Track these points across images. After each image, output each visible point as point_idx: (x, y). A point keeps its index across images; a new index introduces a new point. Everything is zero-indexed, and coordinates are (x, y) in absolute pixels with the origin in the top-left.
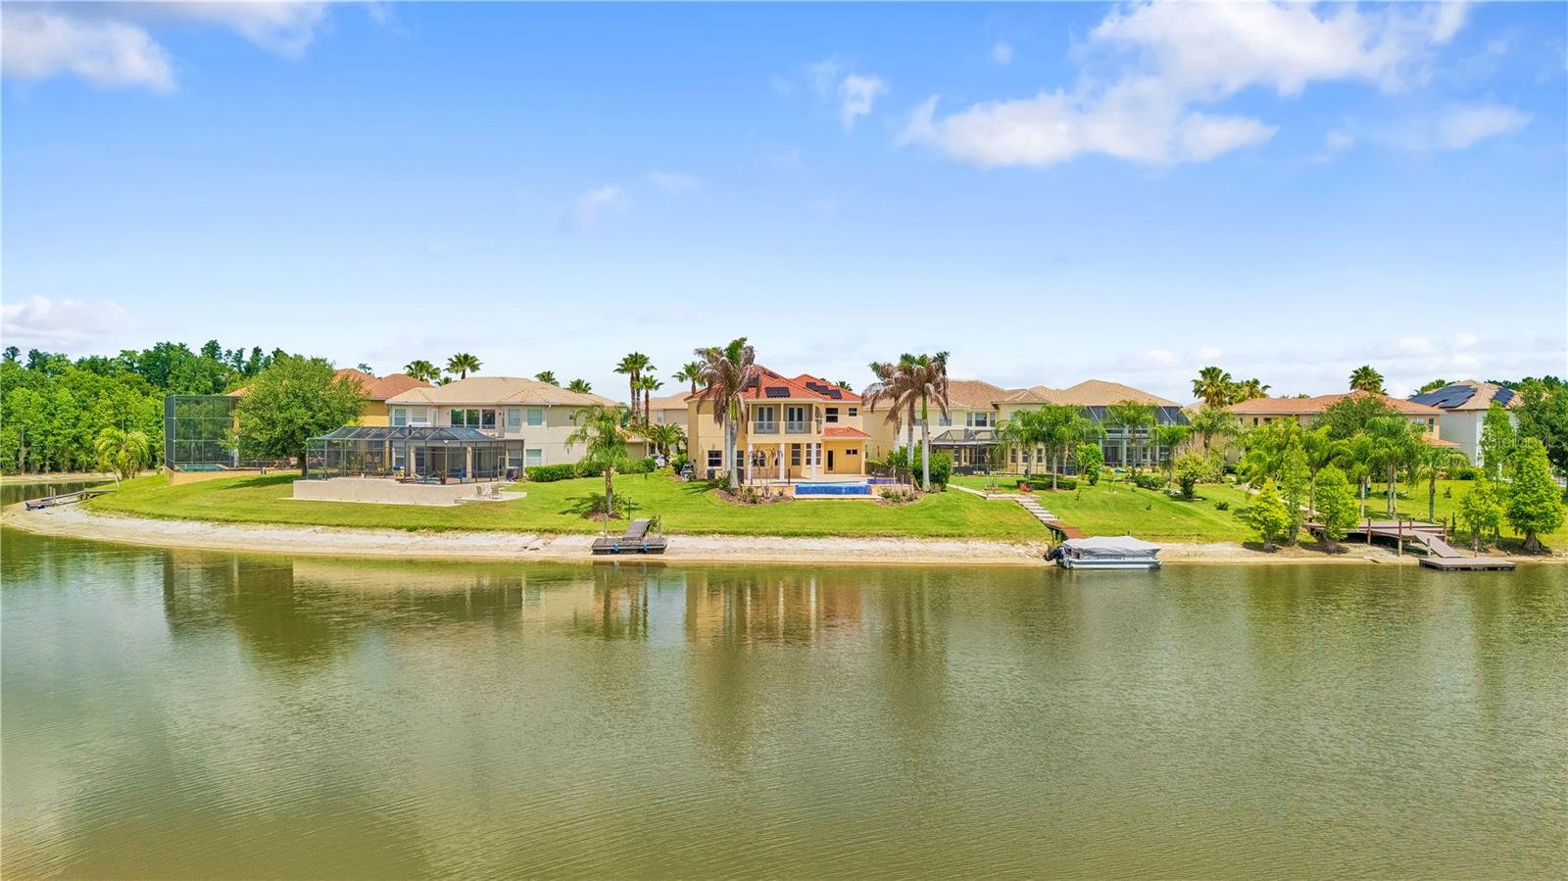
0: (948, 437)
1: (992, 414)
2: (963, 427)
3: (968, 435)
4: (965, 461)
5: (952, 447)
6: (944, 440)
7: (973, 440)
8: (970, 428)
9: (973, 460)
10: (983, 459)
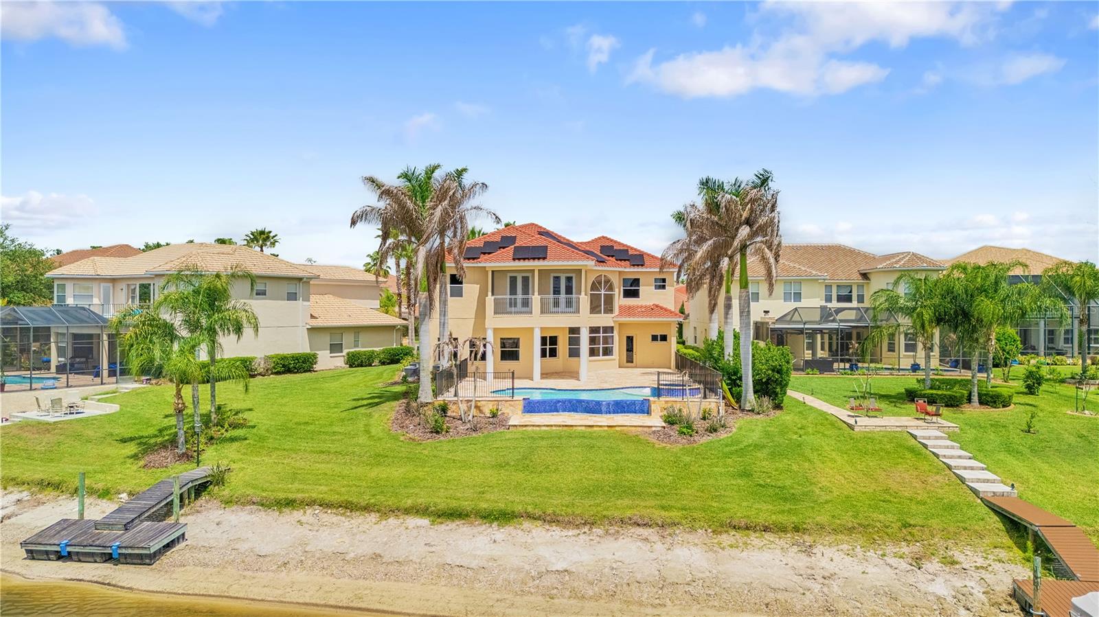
0: (796, 317)
1: (860, 286)
2: (818, 302)
3: (826, 314)
4: (823, 349)
5: (801, 331)
6: (790, 322)
7: (834, 321)
8: (829, 305)
9: (834, 348)
10: (848, 349)
